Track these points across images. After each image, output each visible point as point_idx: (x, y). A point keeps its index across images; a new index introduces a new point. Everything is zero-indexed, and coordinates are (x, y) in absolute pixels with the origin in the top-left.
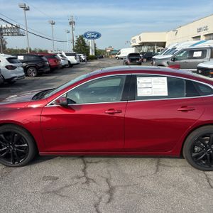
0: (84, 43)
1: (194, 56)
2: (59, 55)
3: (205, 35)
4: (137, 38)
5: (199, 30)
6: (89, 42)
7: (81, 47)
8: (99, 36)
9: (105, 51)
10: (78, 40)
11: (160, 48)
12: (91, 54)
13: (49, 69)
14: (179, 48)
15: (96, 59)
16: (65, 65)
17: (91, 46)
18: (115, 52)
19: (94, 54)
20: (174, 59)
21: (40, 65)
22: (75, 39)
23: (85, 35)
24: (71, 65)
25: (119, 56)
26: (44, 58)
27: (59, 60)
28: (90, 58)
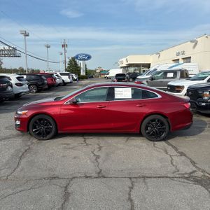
0: (76, 64)
1: (168, 76)
2: (55, 75)
3: (183, 59)
4: (124, 60)
5: (178, 54)
6: (81, 63)
7: (73, 67)
8: (89, 57)
9: (95, 71)
10: (70, 61)
11: (146, 69)
12: (82, 74)
13: (47, 87)
14: (159, 70)
15: (87, 78)
16: (60, 83)
17: (82, 66)
18: (104, 73)
19: (84, 74)
20: (152, 79)
21: (40, 83)
22: (68, 60)
23: (77, 57)
24: (64, 84)
25: (108, 76)
26: (43, 77)
27: (55, 79)
28: (81, 78)
